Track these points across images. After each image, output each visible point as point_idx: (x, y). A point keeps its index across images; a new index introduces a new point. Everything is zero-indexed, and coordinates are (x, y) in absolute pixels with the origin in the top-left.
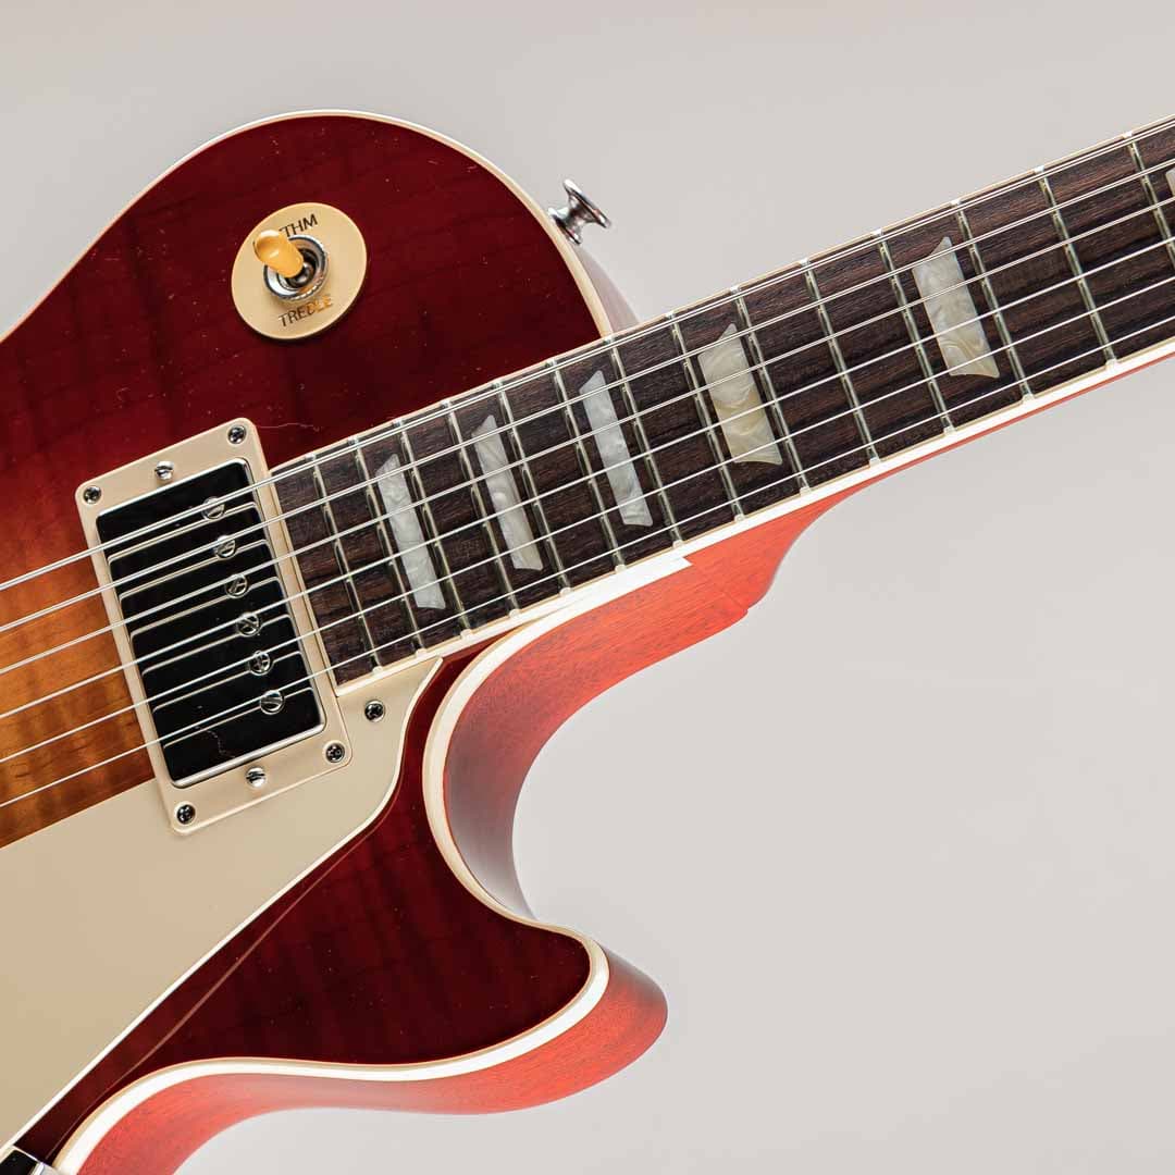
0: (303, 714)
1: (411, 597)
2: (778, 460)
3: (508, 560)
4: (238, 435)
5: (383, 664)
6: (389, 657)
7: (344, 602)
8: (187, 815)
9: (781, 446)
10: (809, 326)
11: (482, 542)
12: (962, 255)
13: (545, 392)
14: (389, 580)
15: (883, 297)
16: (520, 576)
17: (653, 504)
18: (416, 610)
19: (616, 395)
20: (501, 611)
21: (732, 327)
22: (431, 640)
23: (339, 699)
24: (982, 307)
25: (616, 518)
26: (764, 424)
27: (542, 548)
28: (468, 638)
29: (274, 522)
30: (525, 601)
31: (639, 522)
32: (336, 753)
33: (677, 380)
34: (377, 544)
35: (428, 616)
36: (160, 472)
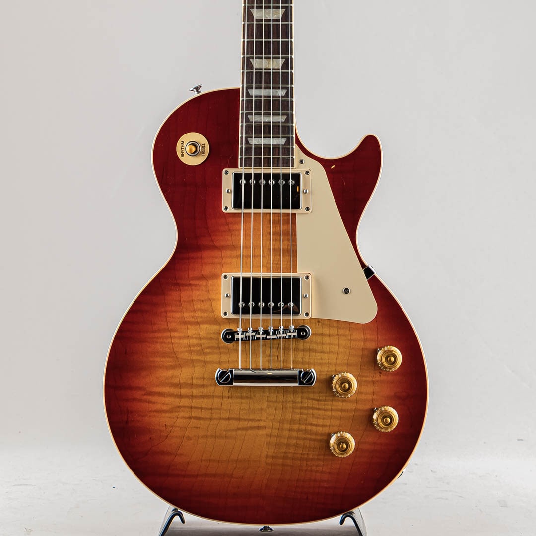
0: (296, 177)
1: (282, 145)
2: (284, 60)
3: (282, 122)
4: (227, 172)
6: (292, 155)
7: (276, 160)
8: (308, 209)
9: (282, 58)
10: (259, 44)
11: (277, 126)
12: (257, 8)
13: (249, 103)
14: (276, 148)
15: (259, 27)
16: (287, 120)
17: (283, 88)
18: (285, 145)
19: (256, 88)
21: (251, 60)
22: (292, 144)
23: (297, 168)
24: (270, 7)
25: (283, 97)
26: (276, 60)
27: (283, 114)
28: (294, 137)
29: (252, 170)
30: (292, 121)
31: (285, 93)
32: (307, 173)
33: (259, 74)
34: (267, 149)
35: (287, 143)
36: (228, 192)
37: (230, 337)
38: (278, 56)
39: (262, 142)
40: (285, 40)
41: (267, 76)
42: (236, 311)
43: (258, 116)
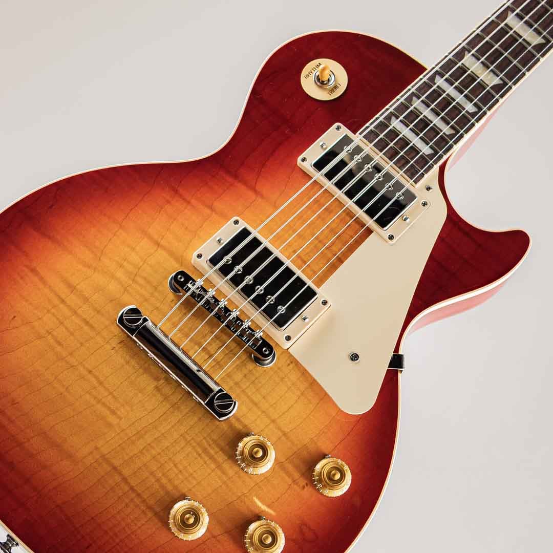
0: (410, 197)
1: (424, 153)
2: (501, 82)
3: (444, 134)
4: (338, 128)
5: (426, 173)
6: (427, 171)
7: (403, 162)
8: (391, 238)
9: (501, 79)
10: (489, 46)
11: (435, 131)
12: (517, 15)
13: (426, 86)
14: (415, 150)
15: (503, 32)
16: (451, 136)
17: (475, 105)
18: (426, 155)
19: (446, 80)
20: (451, 147)
21: (466, 52)
22: (436, 162)
23: (417, 188)
24: (531, 26)
25: (468, 112)
26: (492, 74)
27: (452, 127)
28: (445, 157)
29: (368, 148)
30: (456, 142)
31: (474, 111)
32: (425, 204)
33: (463, 70)
34: (405, 142)
35: (431, 156)
36: (322, 146)
37: (182, 280)
38: (498, 72)
39: (406, 132)
40: (520, 66)
41: (469, 80)
42: (214, 261)
43: (424, 106)
